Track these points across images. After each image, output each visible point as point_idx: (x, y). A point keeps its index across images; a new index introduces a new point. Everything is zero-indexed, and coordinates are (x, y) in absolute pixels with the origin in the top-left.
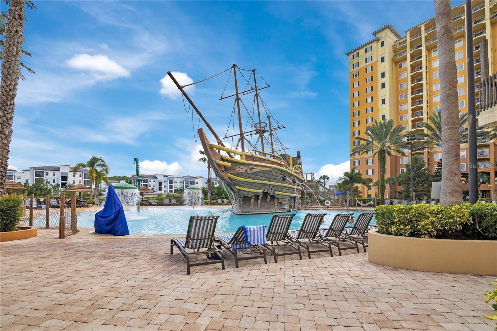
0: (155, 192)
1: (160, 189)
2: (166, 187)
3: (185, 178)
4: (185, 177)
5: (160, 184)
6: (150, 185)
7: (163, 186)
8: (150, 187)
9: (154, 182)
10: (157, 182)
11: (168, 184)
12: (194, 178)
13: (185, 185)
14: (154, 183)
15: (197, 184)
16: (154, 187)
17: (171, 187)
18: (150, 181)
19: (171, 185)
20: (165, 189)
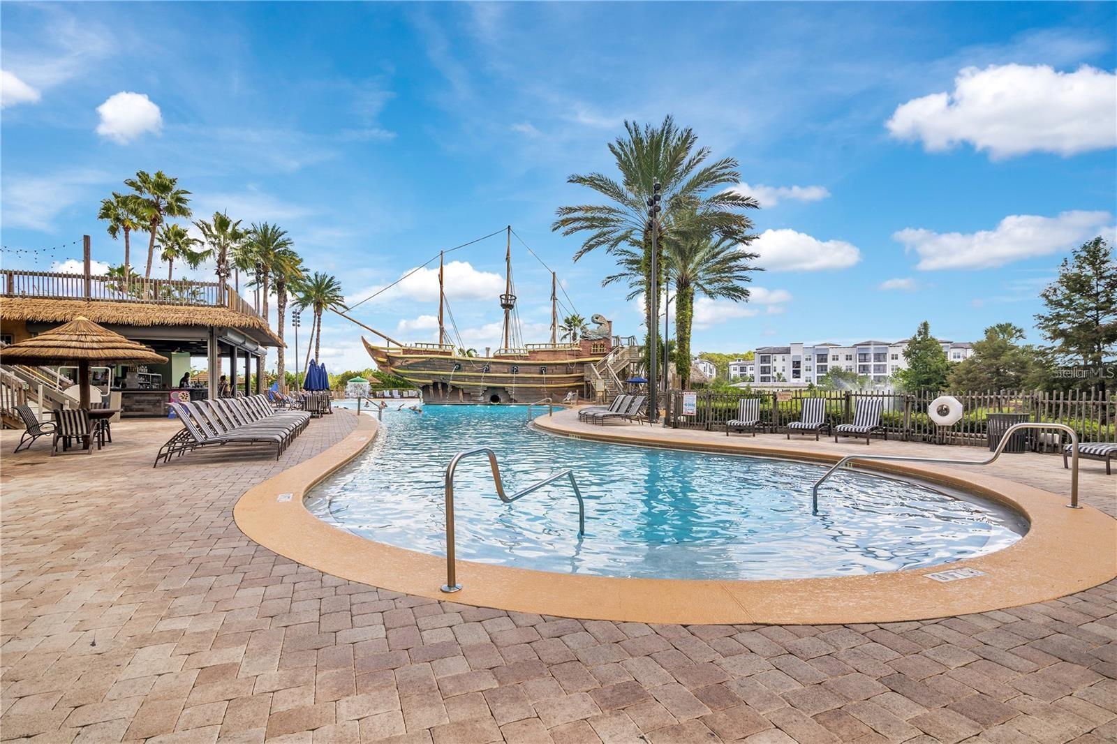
0: (784, 380)
1: (797, 374)
2: (810, 370)
3: (858, 347)
4: (858, 345)
5: (797, 364)
6: (775, 367)
7: (802, 369)
8: (775, 371)
9: (784, 360)
10: (790, 358)
11: (815, 364)
12: (885, 346)
13: (858, 364)
14: (784, 364)
15: (895, 361)
16: (784, 370)
17: (822, 369)
18: (775, 360)
19: (822, 366)
20: (809, 374)
